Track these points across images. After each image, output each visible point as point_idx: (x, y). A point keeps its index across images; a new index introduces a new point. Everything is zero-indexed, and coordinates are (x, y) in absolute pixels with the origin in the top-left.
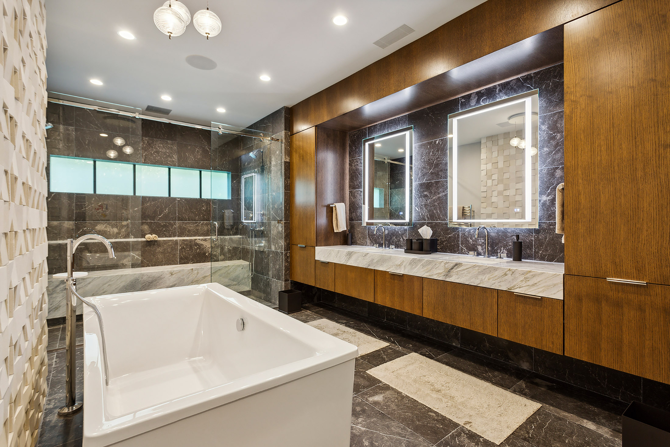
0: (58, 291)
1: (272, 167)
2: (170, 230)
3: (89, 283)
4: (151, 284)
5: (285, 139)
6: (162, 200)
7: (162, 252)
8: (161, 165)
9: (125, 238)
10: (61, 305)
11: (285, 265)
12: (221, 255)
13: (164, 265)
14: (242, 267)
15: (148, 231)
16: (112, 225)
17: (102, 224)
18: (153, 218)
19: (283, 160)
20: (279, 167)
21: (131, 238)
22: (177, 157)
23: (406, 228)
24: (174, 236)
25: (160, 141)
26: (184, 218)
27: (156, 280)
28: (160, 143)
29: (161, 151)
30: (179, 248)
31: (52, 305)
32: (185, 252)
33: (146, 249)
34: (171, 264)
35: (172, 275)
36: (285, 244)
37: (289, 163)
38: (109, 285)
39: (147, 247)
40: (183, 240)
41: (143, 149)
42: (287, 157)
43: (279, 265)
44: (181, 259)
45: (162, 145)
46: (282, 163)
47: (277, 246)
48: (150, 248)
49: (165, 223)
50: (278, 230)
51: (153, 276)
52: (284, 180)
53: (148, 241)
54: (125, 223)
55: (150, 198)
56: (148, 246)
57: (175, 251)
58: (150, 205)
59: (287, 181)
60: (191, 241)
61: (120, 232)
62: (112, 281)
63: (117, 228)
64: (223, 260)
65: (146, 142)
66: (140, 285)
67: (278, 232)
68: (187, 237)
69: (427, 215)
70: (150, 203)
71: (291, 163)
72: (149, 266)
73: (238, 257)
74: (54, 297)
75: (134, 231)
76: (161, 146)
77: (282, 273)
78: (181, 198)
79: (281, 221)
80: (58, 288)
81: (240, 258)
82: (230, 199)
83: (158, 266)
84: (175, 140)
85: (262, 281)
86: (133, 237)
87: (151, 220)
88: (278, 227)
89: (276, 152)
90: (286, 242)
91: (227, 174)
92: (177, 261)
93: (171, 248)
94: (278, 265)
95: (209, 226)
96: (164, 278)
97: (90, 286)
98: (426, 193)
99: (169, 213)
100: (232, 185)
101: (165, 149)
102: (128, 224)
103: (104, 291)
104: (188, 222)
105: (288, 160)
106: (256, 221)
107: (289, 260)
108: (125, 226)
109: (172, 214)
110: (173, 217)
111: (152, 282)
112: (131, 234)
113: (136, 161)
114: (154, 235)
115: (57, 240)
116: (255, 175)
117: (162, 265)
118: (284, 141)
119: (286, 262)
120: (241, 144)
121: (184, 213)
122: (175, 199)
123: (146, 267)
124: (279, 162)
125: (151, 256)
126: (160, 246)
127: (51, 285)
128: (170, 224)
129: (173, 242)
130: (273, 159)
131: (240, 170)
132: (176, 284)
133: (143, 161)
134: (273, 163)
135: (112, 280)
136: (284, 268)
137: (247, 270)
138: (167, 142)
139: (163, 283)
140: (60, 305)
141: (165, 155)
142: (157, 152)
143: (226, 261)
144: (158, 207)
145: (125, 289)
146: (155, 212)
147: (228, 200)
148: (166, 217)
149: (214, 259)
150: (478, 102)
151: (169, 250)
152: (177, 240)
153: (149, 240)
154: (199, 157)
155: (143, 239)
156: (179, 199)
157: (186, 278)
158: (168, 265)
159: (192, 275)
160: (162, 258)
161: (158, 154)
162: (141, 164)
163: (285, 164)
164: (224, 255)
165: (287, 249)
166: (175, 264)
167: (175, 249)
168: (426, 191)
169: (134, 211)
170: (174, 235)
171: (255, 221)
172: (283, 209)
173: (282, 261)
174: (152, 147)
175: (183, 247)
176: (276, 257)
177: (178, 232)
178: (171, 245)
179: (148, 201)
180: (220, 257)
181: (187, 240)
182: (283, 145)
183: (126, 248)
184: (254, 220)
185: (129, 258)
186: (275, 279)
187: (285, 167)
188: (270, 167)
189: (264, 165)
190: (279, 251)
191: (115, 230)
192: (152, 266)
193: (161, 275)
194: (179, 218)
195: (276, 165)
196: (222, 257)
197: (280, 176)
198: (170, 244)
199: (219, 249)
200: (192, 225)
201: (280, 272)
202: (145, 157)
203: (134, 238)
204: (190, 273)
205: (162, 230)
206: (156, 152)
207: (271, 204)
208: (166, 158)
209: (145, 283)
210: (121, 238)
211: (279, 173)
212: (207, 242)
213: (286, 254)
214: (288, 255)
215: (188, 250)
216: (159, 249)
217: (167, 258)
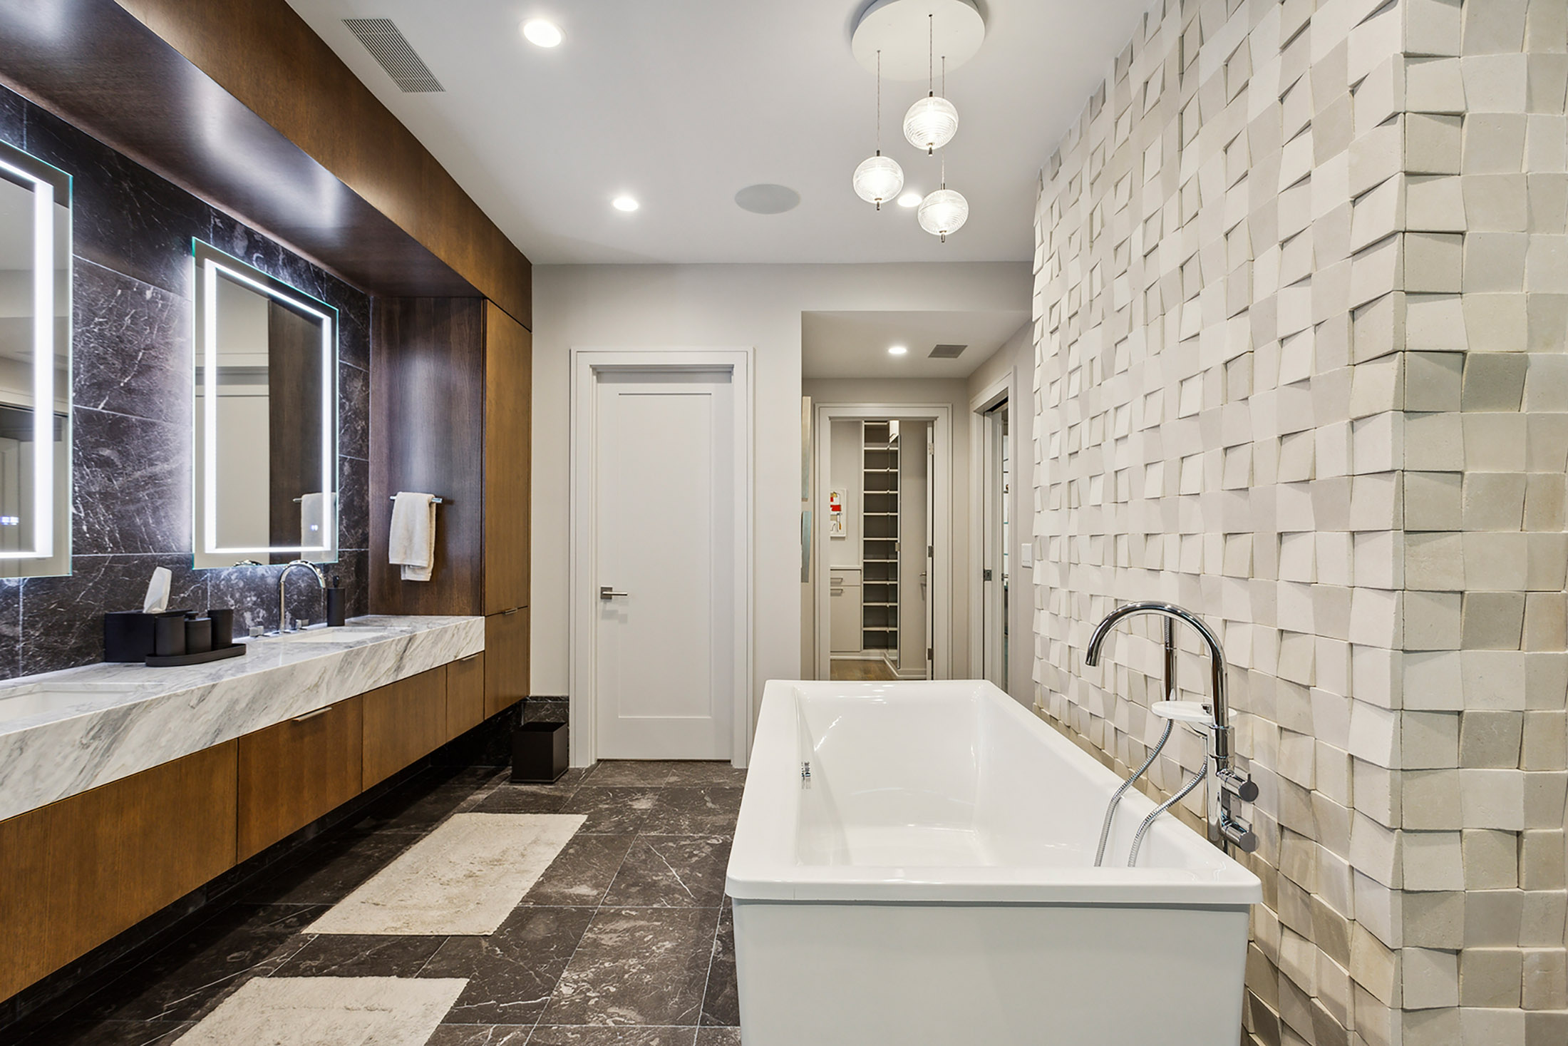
23: (13, 584)
69: (111, 531)
98: (106, 452)
150: (248, 254)
168: (108, 447)
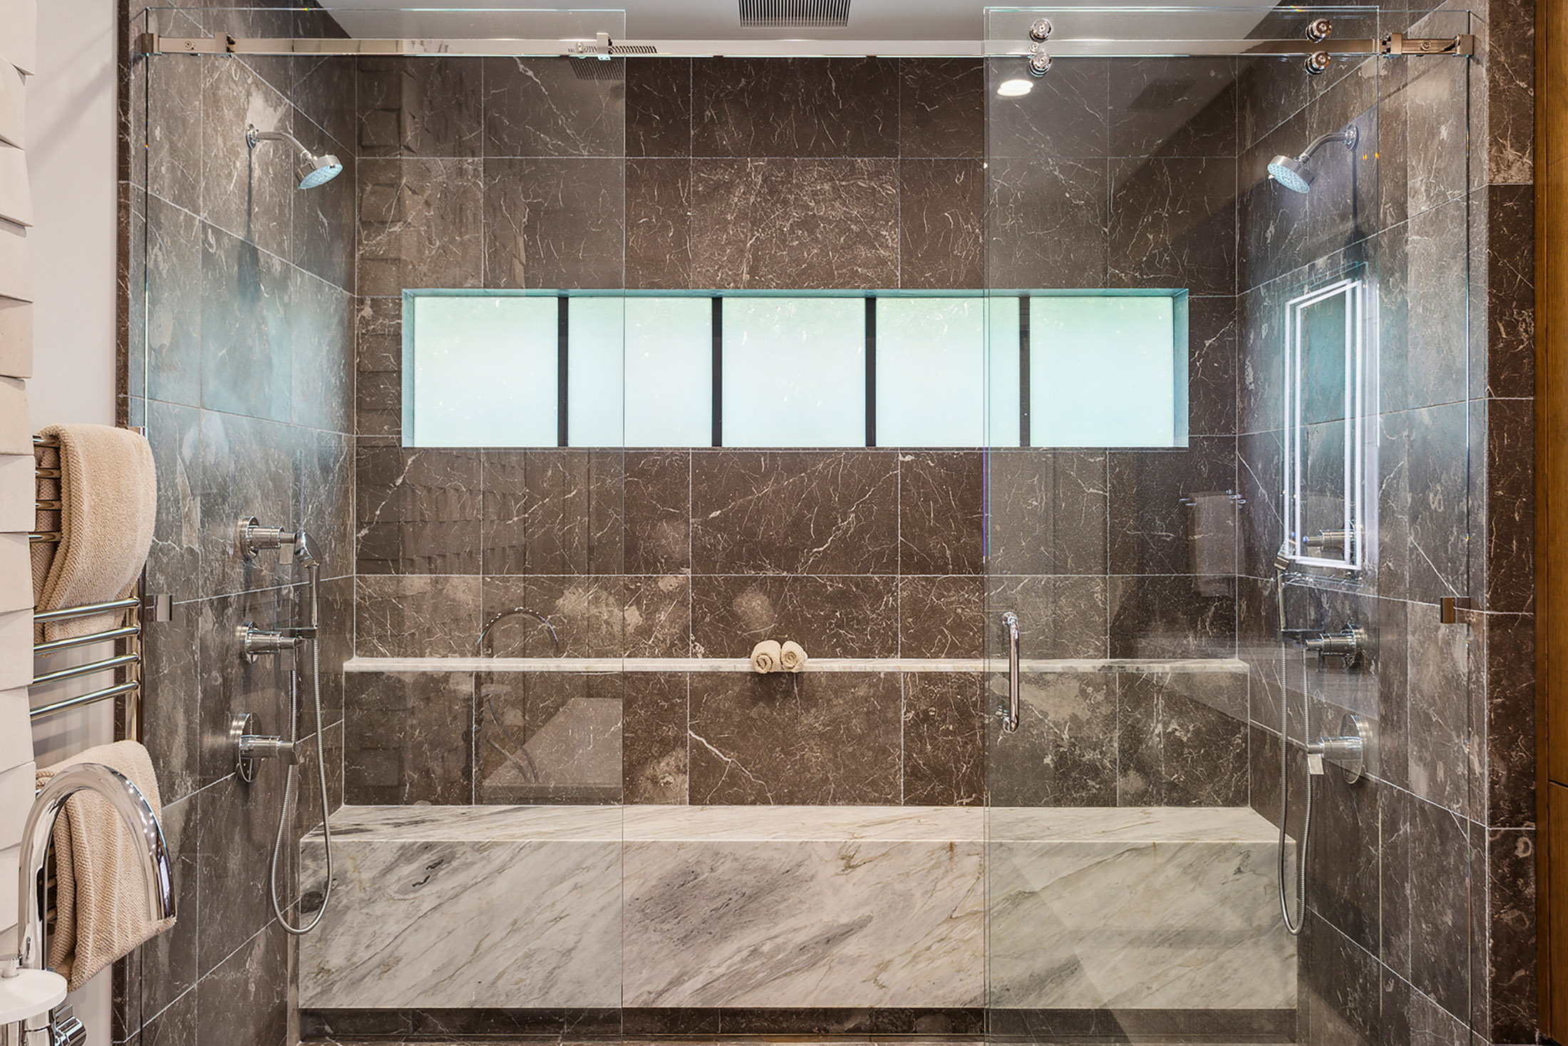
0: (390, 891)
1: (1412, 237)
2: (867, 621)
3: (501, 870)
4: (753, 906)
5: (1495, 25)
6: (826, 467)
7: (821, 735)
8: (826, 286)
9: (668, 654)
10: (403, 950)
11: (1495, 923)
12: (1124, 771)
13: (834, 802)
14: (1236, 862)
15: (767, 625)
16: (617, 593)
17: (579, 585)
18: (788, 558)
19: (1481, 181)
20: (1456, 231)
21: (695, 655)
22: (897, 237)
24: (888, 652)
25: (822, 164)
26: (931, 556)
27: (772, 887)
28: (823, 178)
29: (821, 218)
30: (906, 716)
31: (371, 952)
32: (933, 738)
33: (754, 713)
34: (865, 800)
35: (848, 867)
36: (1493, 772)
37: (1528, 195)
38: (576, 887)
39: (755, 704)
40: (926, 676)
41: (742, 216)
42: (1510, 154)
43: (1459, 911)
44: (914, 774)
45: (826, 187)
46: (1474, 203)
47: (1441, 774)
48: (767, 712)
49: (844, 580)
50: (1448, 665)
51: (760, 863)
52: (1484, 318)
53: (758, 674)
54: (668, 582)
55: (773, 455)
56: (761, 698)
57: (887, 732)
58: (777, 493)
59: (1512, 327)
60: (964, 680)
61: (651, 627)
62: (588, 869)
63: (639, 609)
64: (1140, 799)
65: (759, 180)
66: (703, 903)
67: (1451, 681)
68: (949, 656)
70: (777, 480)
71: (1542, 197)
72: (766, 802)
73: (1228, 786)
74: (378, 918)
75: (708, 619)
76: (822, 192)
77: (1477, 977)
78: (918, 453)
79: (1468, 603)
80: (392, 878)
81: (1238, 792)
82: (1185, 443)
83: (804, 803)
84: (892, 151)
85: (1355, 978)
86: (702, 649)
87: (778, 566)
88: (1448, 643)
89: (1433, 132)
90: (1503, 758)
91: (1170, 299)
92: (893, 785)
93: (868, 713)
94: (1453, 906)
95: (1063, 601)
96: (812, 877)
97: (502, 885)
99: (861, 531)
100: (1192, 365)
101: (844, 204)
102: (682, 588)
103: (555, 914)
104: (955, 581)
105: (1518, 175)
106: (1357, 567)
107: (1530, 891)
108: (670, 596)
109: (875, 538)
110: (882, 554)
111: (754, 897)
112: (693, 638)
113: (713, 278)
114: (791, 646)
115: (422, 656)
116: (1354, 290)
117: (823, 803)
118: (1485, 44)
119: (1505, 900)
120: (1243, 118)
121: (933, 531)
122: (891, 454)
123: (753, 803)
124: (1456, 194)
125: (772, 750)
126: (816, 706)
127: (368, 863)
128: (865, 586)
129: (876, 686)
130: (1417, 182)
131: (1241, 274)
132: (870, 919)
133: (746, 277)
134: (1418, 207)
135: (589, 863)
136: (1489, 944)
137: (1270, 885)
138: (852, 164)
139: (805, 907)
140: (396, 954)
141: (842, 233)
142: (808, 223)
143: (1155, 809)
144: (809, 503)
145: (638, 915)
146: (798, 526)
147: (1174, 453)
148: (848, 552)
149: (1085, 787)
151: (857, 725)
152: (892, 674)
153: (763, 671)
154: (1010, 223)
155: (742, 665)
156: (908, 458)
157: (918, 894)
158: (852, 801)
159: (949, 878)
160: (823, 766)
161: (811, 232)
162: (741, 291)
163: (1493, 205)
164: (1143, 769)
165: (1516, 810)
166: (887, 802)
167: (886, 721)
169: (705, 524)
170: (883, 648)
171: (1353, 562)
172: (1479, 526)
173: (1477, 890)
174: (785, 202)
175: (926, 713)
176: (1438, 849)
177: (905, 629)
178: (866, 699)
179: (767, 476)
180: (1120, 783)
181: (941, 677)
182: (1481, 72)
183: (666, 705)
184: (1347, 555)
185: (680, 753)
186: (1431, 999)
187: (1492, 230)
188: (1399, 235)
189: (1365, 228)
190: (1455, 810)
191: (633, 616)
192: (781, 800)
193: (799, 865)
194: (908, 555)
195: (1435, 222)
196: (1134, 781)
197: (1457, 293)
198: (861, 692)
199: (1117, 734)
200: (973, 591)
201: (1464, 963)
202: (756, 258)
203: (704, 656)
204: (937, 865)
205: (827, 618)
206: (802, 224)
207: (1404, 483)
208: (849, 247)
209: (724, 899)
210: (653, 656)
211: (1457, 269)
212: (1051, 689)
213: (1503, 848)
214: (1520, 853)
215: (947, 732)
216: (812, 720)
217: (845, 766)
